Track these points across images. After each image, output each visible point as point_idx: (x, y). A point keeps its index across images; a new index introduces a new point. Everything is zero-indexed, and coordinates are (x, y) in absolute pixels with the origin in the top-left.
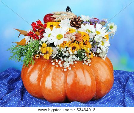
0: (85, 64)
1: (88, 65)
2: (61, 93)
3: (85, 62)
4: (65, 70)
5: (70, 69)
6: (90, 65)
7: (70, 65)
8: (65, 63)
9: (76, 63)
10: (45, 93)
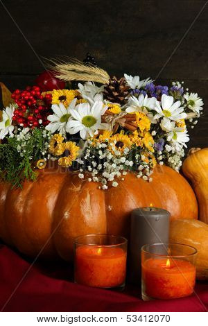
0: (142, 177)
1: (148, 181)
3: (141, 174)
4: (105, 187)
5: (115, 184)
6: (151, 179)
7: (115, 177)
8: (105, 174)
9: (125, 173)
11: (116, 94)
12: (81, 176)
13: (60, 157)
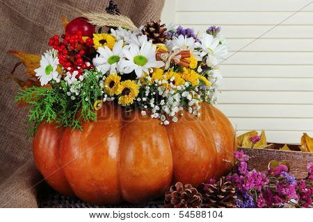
2: (167, 168)
4: (167, 123)
5: (175, 120)
6: (199, 115)
10: (134, 173)
11: (157, 35)
12: (143, 113)
13: (120, 95)
